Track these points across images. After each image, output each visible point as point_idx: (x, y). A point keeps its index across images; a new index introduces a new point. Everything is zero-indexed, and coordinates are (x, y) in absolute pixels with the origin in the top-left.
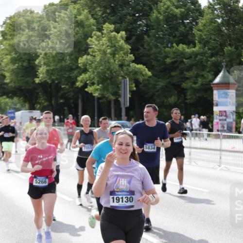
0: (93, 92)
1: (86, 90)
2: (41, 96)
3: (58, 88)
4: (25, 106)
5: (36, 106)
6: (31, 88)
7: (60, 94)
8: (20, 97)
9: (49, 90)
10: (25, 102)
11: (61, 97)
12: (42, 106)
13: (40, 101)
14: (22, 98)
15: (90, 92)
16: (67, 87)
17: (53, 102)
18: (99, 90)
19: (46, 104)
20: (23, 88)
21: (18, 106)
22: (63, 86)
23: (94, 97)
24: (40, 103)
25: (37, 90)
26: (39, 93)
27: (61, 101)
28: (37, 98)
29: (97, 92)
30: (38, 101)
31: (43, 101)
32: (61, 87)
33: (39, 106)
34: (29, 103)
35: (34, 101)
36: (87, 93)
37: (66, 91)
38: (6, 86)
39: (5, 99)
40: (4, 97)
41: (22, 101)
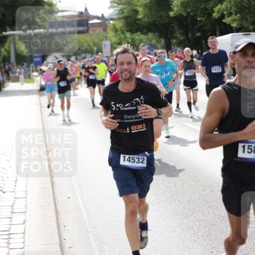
0: (231, 23)
1: (224, 21)
2: (177, 30)
3: (194, 22)
4: (161, 41)
5: (172, 41)
6: (165, 22)
7: (196, 27)
8: (155, 33)
9: (185, 23)
10: (160, 37)
11: (198, 31)
12: (178, 41)
13: (176, 35)
14: (157, 33)
15: (228, 23)
16: (203, 19)
17: (190, 35)
18: (237, 20)
19: (182, 38)
20: (158, 22)
21: (154, 42)
22: (199, 19)
23: (233, 27)
24: (176, 38)
25: (172, 23)
26: (174, 27)
27: (198, 34)
28: (172, 32)
29: (235, 22)
30: (173, 35)
31: (179, 36)
32: (197, 19)
33: (175, 41)
34: (165, 38)
35: (169, 36)
36: (225, 24)
37: (202, 24)
38: (139, 22)
39: (139, 35)
40: (139, 33)
41: (157, 36)
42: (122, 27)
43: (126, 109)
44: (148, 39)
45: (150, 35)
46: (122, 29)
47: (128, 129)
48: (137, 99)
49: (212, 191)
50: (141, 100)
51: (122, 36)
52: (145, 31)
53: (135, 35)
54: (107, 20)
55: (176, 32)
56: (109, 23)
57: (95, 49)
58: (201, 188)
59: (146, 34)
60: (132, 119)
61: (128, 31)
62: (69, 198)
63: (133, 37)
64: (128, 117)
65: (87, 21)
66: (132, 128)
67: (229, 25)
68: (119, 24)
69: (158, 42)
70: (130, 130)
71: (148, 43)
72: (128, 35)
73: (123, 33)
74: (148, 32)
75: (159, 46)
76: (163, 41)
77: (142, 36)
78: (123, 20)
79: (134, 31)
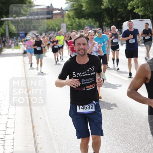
0: (138, 12)
1: (134, 11)
3: (117, 12)
4: (96, 24)
5: (103, 23)
6: (99, 12)
7: (118, 15)
8: (93, 18)
9: (111, 12)
10: (96, 21)
11: (119, 17)
12: (107, 23)
13: (105, 20)
14: (94, 19)
15: (137, 12)
16: (122, 10)
17: (114, 20)
19: (109, 22)
20: (94, 12)
21: (92, 24)
22: (119, 10)
23: (140, 15)
24: (105, 22)
25: (103, 13)
26: (104, 15)
27: (119, 19)
28: (103, 18)
29: (141, 12)
30: (104, 20)
31: (107, 20)
33: (105, 23)
34: (99, 22)
35: (102, 21)
36: (135, 13)
37: (121, 13)
38: (83, 12)
39: (83, 20)
40: (83, 19)
41: (94, 21)
42: (73, 15)
43: (83, 76)
44: (88, 22)
45: (90, 20)
46: (73, 16)
47: (84, 88)
48: (90, 69)
49: (127, 114)
50: (93, 69)
51: (73, 21)
52: (87, 17)
53: (81, 20)
54: (64, 11)
55: (105, 18)
56: (65, 13)
57: (57, 28)
58: (120, 112)
59: (87, 19)
60: (87, 82)
61: (77, 17)
62: (41, 118)
63: (80, 21)
64: (85, 81)
65: (52, 11)
66: (87, 87)
67: (138, 13)
68: (71, 14)
69: (95, 24)
70: (86, 89)
71: (89, 24)
72: (77, 20)
73: (74, 19)
74: (89, 18)
75: (95, 26)
76: (97, 23)
77: (85, 21)
78: (73, 11)
79: (80, 17)
